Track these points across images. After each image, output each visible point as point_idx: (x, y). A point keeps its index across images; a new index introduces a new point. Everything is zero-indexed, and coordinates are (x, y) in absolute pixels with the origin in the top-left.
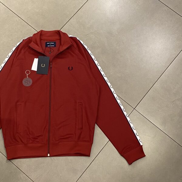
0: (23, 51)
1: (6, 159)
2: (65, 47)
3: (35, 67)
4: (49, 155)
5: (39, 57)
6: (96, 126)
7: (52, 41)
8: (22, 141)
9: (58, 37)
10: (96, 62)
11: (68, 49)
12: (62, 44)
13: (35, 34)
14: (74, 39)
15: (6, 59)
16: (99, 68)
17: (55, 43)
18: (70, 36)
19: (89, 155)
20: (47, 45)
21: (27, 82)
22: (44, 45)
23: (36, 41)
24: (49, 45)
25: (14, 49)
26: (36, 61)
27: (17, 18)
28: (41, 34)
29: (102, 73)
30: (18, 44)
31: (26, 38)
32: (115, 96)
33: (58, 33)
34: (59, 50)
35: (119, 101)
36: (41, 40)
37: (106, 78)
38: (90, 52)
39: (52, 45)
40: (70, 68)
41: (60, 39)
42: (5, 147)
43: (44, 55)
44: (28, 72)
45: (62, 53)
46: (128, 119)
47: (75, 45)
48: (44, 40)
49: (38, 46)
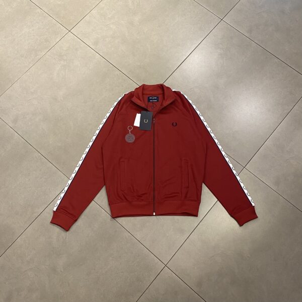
0: (125, 106)
1: (110, 217)
2: (168, 102)
3: (137, 123)
4: (154, 214)
5: (142, 112)
6: (204, 186)
7: (154, 96)
8: (126, 199)
9: (160, 91)
10: (202, 118)
11: (172, 103)
12: (166, 98)
13: (137, 88)
14: (178, 94)
15: (108, 115)
16: (205, 124)
17: (158, 98)
18: (173, 90)
19: (196, 216)
20: (149, 100)
21: (130, 138)
22: (146, 100)
23: (139, 96)
24: (151, 99)
25: (115, 104)
26: (138, 116)
27: (118, 72)
28: (143, 88)
29: (209, 129)
30: (119, 99)
31: (127, 93)
32: (223, 153)
33: (161, 87)
34: (162, 105)
35: (227, 159)
36: (143, 94)
37: (212, 135)
38: (194, 107)
39: (155, 99)
40: (175, 124)
41: (163, 94)
42: (109, 205)
43: (146, 110)
44: (130, 128)
45: (166, 108)
46: (238, 178)
47: (179, 100)
48: (147, 95)
49: (141, 101)
